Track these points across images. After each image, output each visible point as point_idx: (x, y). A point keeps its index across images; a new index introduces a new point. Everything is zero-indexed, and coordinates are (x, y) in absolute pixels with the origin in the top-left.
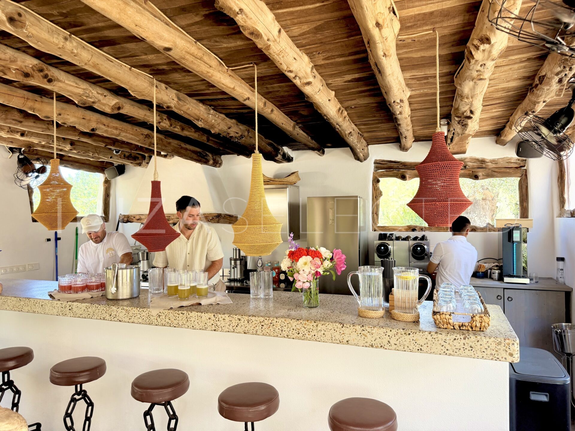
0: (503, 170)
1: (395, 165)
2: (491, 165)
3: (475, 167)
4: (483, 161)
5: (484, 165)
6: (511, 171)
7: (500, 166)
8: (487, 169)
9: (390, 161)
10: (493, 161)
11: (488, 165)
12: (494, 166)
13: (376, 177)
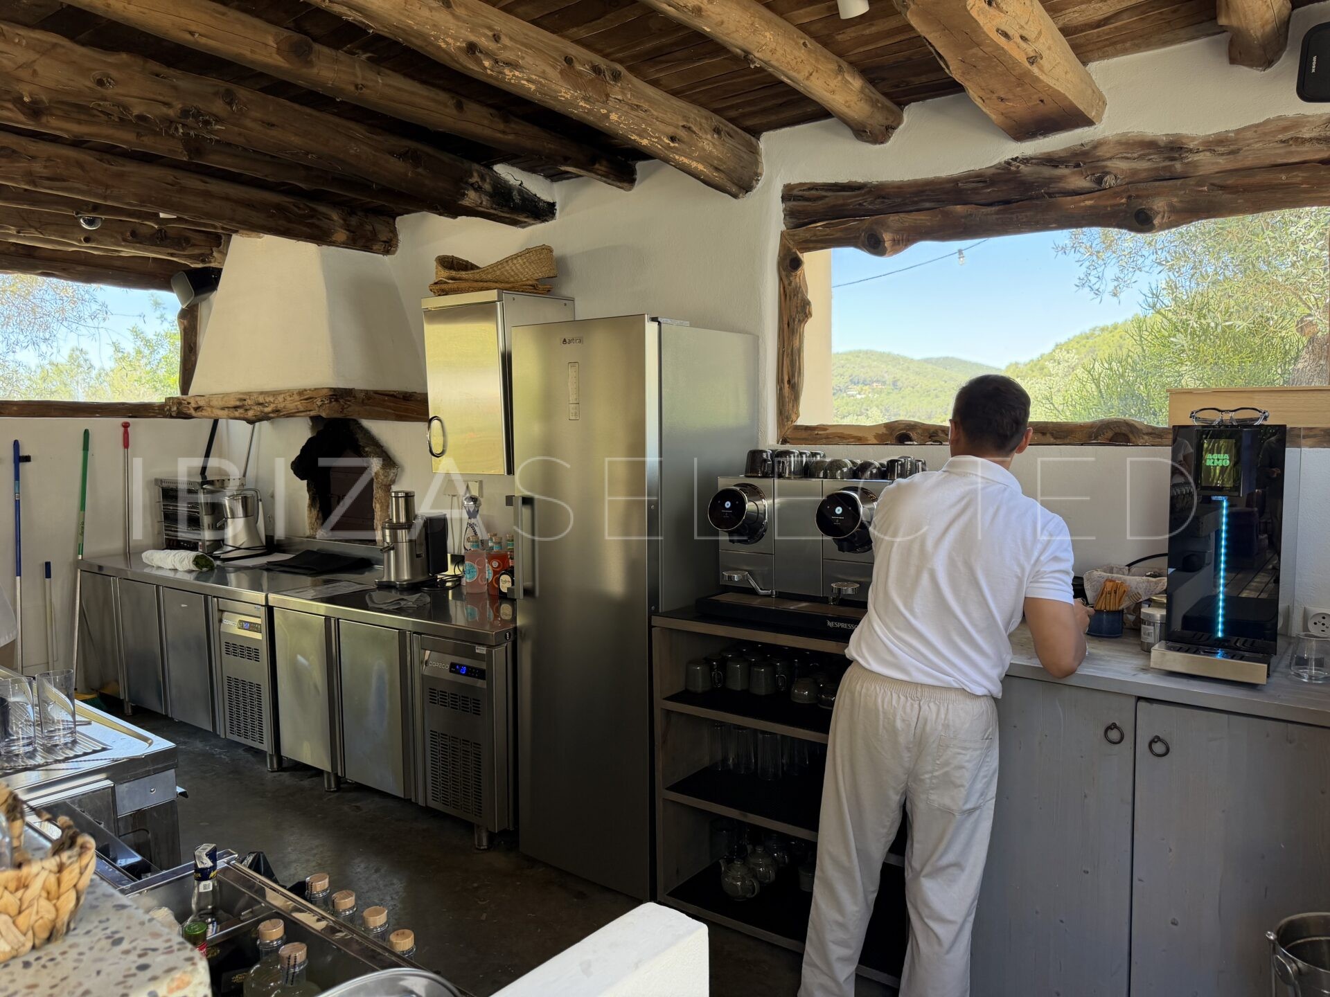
0: (1260, 178)
1: (852, 199)
2: (1208, 163)
3: (1143, 175)
4: (1174, 148)
5: (1178, 166)
6: (1298, 176)
7: (1249, 162)
8: (1192, 182)
9: (836, 185)
10: (1215, 144)
11: (1194, 165)
12: (1223, 163)
13: (789, 249)
